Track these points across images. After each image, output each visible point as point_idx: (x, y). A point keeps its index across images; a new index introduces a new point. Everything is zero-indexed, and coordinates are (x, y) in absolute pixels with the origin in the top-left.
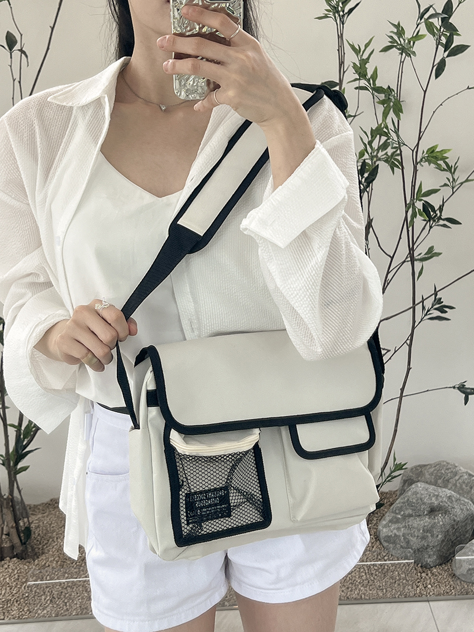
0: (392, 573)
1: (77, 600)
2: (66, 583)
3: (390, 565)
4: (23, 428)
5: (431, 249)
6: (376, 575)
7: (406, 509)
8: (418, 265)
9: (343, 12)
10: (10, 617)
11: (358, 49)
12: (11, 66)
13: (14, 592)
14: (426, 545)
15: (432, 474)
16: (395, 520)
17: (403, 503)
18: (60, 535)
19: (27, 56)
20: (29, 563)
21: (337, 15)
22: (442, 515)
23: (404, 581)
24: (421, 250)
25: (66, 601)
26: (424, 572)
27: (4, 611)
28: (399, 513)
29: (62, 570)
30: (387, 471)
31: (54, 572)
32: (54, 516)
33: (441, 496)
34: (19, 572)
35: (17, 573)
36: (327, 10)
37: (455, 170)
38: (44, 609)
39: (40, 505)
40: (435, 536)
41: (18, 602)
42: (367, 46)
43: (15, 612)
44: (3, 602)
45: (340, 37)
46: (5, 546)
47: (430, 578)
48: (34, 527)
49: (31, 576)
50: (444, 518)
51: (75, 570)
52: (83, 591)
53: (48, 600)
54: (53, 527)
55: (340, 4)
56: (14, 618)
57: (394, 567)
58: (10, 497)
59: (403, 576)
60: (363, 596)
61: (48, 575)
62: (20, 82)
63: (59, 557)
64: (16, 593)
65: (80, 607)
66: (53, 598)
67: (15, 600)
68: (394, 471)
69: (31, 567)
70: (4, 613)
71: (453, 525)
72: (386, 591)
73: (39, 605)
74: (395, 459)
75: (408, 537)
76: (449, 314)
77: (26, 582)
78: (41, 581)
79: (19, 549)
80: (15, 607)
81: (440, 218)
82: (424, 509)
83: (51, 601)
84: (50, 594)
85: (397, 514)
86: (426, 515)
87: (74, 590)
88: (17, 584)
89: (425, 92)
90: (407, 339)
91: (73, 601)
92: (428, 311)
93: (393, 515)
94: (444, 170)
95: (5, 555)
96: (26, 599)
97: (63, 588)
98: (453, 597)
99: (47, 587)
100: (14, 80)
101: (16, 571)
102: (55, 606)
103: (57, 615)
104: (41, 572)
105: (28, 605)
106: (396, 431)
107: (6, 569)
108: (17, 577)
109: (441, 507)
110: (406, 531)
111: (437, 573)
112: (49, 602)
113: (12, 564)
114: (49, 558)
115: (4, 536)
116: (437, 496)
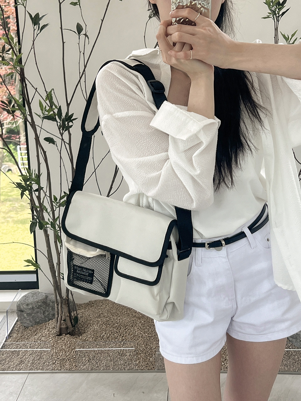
0: (294, 357)
1: (104, 361)
2: (97, 351)
3: (293, 352)
9: (279, 14)
10: (64, 369)
11: (287, 37)
12: (79, 44)
13: (67, 354)
18: (95, 322)
19: (88, 38)
20: (76, 338)
21: (275, 16)
25: (97, 362)
27: (61, 365)
29: (95, 343)
31: (91, 344)
32: (91, 311)
34: (70, 343)
35: (69, 343)
36: (269, 13)
38: (84, 365)
39: (83, 304)
41: (70, 361)
42: (293, 36)
43: (67, 366)
44: (61, 360)
45: (276, 29)
46: (63, 327)
48: (79, 317)
49: (77, 346)
51: (103, 344)
52: (107, 356)
53: (87, 360)
54: (91, 317)
55: (277, 10)
56: (67, 370)
57: (295, 353)
58: (67, 298)
61: (87, 346)
62: (84, 54)
63: (94, 335)
64: (68, 355)
65: (106, 365)
66: (90, 359)
67: (68, 359)
69: (77, 340)
70: (61, 366)
72: (290, 367)
73: (81, 363)
77: (75, 348)
78: (83, 349)
79: (71, 329)
80: (68, 363)
83: (89, 361)
84: (88, 357)
87: (102, 355)
88: (69, 350)
91: (101, 361)
95: (62, 332)
96: (74, 359)
97: (95, 353)
99: (86, 353)
100: (80, 52)
101: (69, 342)
102: (91, 364)
103: (92, 370)
104: (83, 344)
105: (75, 362)
107: (63, 340)
108: (69, 346)
112: (87, 361)
113: (66, 338)
114: (88, 335)
115: (62, 321)
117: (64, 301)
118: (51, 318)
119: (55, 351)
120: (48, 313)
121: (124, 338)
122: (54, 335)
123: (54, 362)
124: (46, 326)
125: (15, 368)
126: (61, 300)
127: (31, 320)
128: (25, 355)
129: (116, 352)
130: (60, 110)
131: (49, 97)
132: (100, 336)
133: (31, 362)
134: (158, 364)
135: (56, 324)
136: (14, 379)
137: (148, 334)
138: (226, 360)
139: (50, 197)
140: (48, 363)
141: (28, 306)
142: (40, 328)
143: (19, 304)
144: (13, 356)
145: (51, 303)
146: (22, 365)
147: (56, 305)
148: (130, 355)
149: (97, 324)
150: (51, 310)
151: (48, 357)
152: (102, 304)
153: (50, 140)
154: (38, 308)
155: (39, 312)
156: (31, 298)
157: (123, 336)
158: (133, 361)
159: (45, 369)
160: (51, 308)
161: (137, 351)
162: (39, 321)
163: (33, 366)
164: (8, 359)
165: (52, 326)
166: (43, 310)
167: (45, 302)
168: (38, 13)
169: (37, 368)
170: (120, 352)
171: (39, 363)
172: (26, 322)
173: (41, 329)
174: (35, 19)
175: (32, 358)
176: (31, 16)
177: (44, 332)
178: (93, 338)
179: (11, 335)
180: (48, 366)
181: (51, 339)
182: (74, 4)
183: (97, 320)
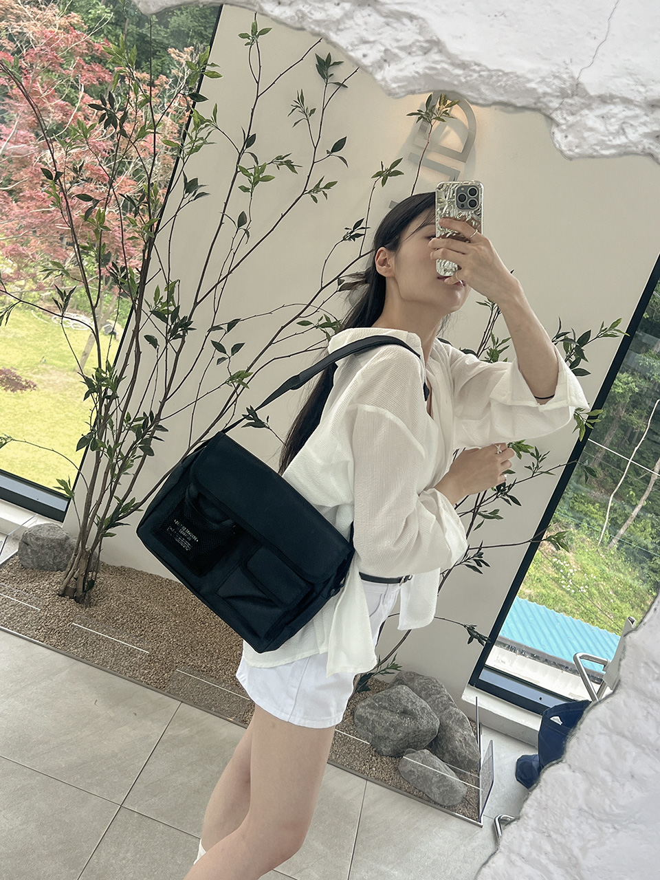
0: (350, 745)
1: (103, 652)
3: (352, 739)
4: (124, 504)
5: (496, 511)
6: (337, 741)
7: (385, 701)
8: (479, 519)
10: (48, 642)
12: (233, 239)
13: (60, 625)
14: (387, 736)
15: (420, 684)
16: (372, 706)
17: (385, 696)
18: (115, 597)
19: (248, 237)
20: (82, 608)
22: (410, 719)
23: (357, 756)
24: (487, 508)
25: (95, 650)
26: (375, 756)
27: (46, 636)
28: (378, 702)
29: (102, 625)
30: (384, 666)
31: (96, 624)
33: (416, 705)
37: (542, 459)
38: (76, 648)
39: (112, 567)
40: (397, 732)
41: (60, 634)
42: (504, 341)
43: (53, 640)
44: (49, 628)
46: (71, 586)
47: (378, 763)
48: (98, 582)
49: (78, 619)
50: (411, 722)
51: (113, 629)
52: (111, 648)
54: (113, 588)
56: (50, 645)
57: (354, 742)
58: (91, 551)
59: (358, 751)
61: (90, 624)
62: (234, 254)
63: (106, 613)
65: (103, 659)
66: (87, 643)
67: (58, 631)
68: (389, 668)
69: (82, 612)
70: (45, 638)
71: (415, 731)
72: (339, 757)
73: (73, 643)
74: (394, 659)
75: (375, 724)
76: (483, 568)
77: (72, 621)
78: (83, 626)
79: (80, 593)
80: (55, 637)
81: (506, 494)
82: (398, 708)
83: (84, 644)
84: (86, 639)
85: (376, 702)
86: (398, 713)
87: (104, 645)
88: (65, 619)
91: (100, 652)
92: (469, 559)
93: (373, 701)
94: (534, 456)
95: (67, 593)
96: (67, 634)
97: (97, 639)
98: (388, 786)
99: (85, 633)
100: (232, 249)
101: (69, 610)
102: (85, 650)
103: (83, 658)
104: (86, 619)
105: (66, 639)
107: (63, 604)
108: (67, 615)
109: (412, 713)
110: (376, 719)
111: (385, 762)
112: (82, 644)
113: (68, 603)
114: (99, 611)
115: (72, 579)
116: (414, 703)
117: (86, 553)
118: (60, 568)
119: (46, 613)
120: (60, 560)
121: (143, 632)
122: (54, 593)
123: (39, 627)
124: (49, 577)
126: (82, 551)
127: (35, 560)
130: (177, 309)
131: (170, 288)
132: (113, 618)
133: (10, 615)
134: (171, 685)
135: (62, 580)
139: (124, 412)
140: (31, 626)
141: (37, 541)
143: (27, 533)
145: (69, 549)
147: (74, 554)
148: (140, 659)
149: (117, 600)
150: (65, 558)
151: (34, 618)
152: (135, 577)
153: (152, 340)
154: (49, 549)
155: (49, 554)
156: (45, 531)
157: (143, 630)
158: (141, 669)
159: (23, 632)
161: (152, 658)
162: (44, 566)
163: (9, 622)
165: (58, 580)
166: (54, 553)
167: (62, 545)
168: (196, 180)
169: (13, 627)
171: (18, 622)
172: (26, 561)
173: (41, 577)
174: (190, 184)
175: (12, 611)
176: (185, 179)
177: (44, 584)
178: (103, 617)
180: (29, 630)
181: (47, 596)
182: (245, 190)
183: (119, 596)
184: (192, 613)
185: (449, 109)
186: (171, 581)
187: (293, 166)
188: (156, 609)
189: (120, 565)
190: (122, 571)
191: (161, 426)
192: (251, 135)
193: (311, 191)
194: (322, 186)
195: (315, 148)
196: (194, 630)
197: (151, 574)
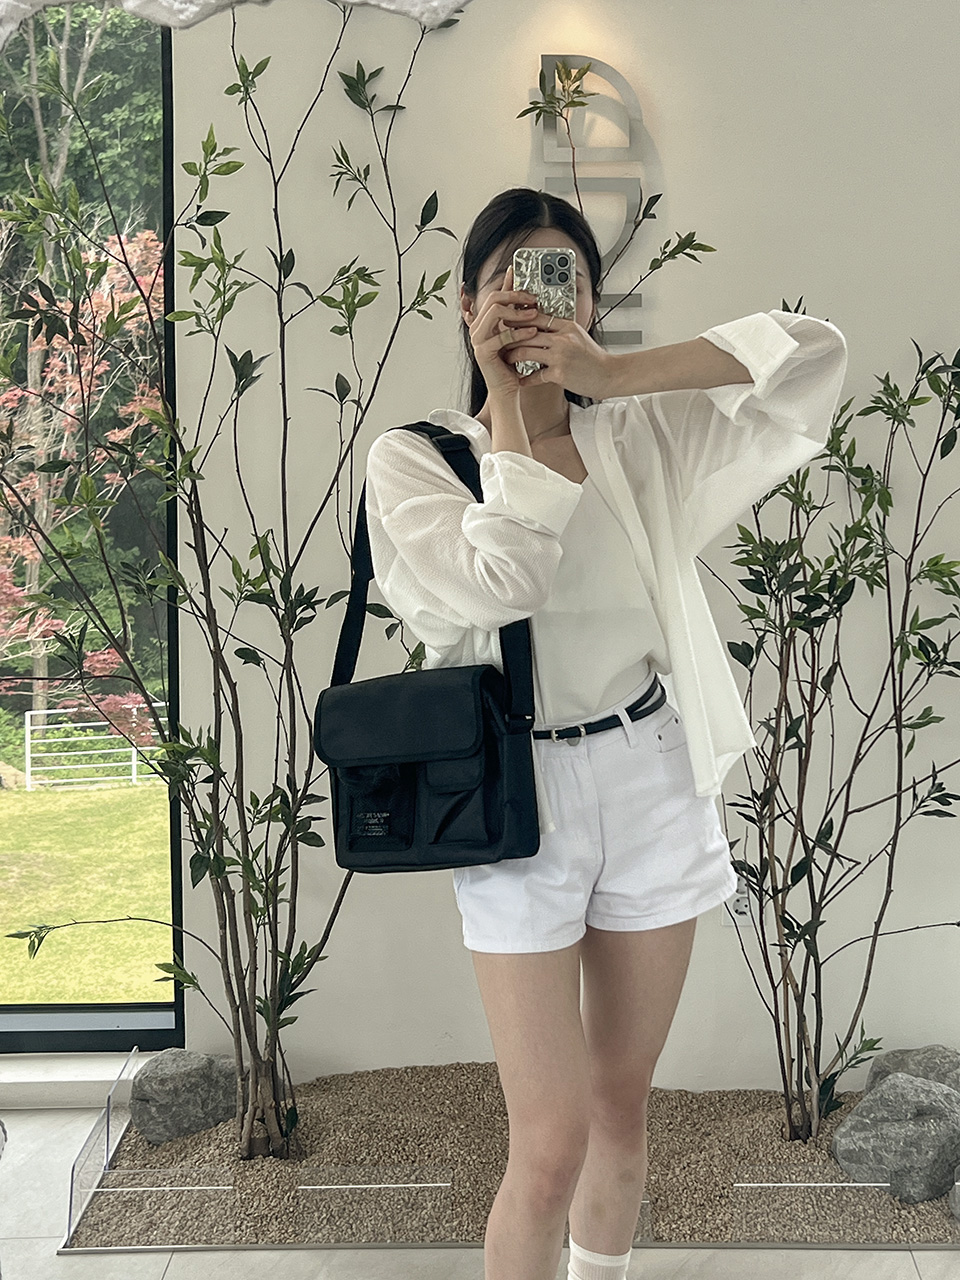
0: (853, 1208)
1: (367, 1220)
4: (292, 958)
5: (928, 711)
6: (828, 1209)
7: (879, 1109)
8: (907, 734)
10: (266, 1240)
12: (340, 424)
13: (272, 1204)
14: (908, 1165)
15: (920, 1063)
16: (860, 1126)
17: (874, 1100)
18: (339, 1126)
20: (294, 1164)
22: (935, 1121)
23: (873, 1221)
24: (911, 712)
25: (350, 1222)
26: (904, 1209)
27: (257, 1232)
28: (867, 1117)
30: (850, 1051)
32: (326, 1101)
33: (934, 1093)
34: (278, 1175)
35: (276, 1177)
38: (317, 1232)
39: (300, 1086)
40: (923, 1152)
41: (279, 1220)
43: (273, 1233)
44: (255, 1218)
46: (257, 1137)
47: (914, 1217)
48: (299, 1112)
50: (938, 1125)
54: (327, 1114)
56: (273, 1242)
57: (857, 1199)
58: (271, 1060)
59: (871, 1212)
60: (809, 1238)
63: (338, 1157)
64: (274, 1207)
67: (274, 1217)
68: (860, 1052)
69: (302, 1171)
70: (257, 1235)
71: (952, 1137)
72: (844, 1233)
73: (310, 1225)
74: (862, 1033)
75: (880, 1152)
76: (955, 807)
79: (278, 1142)
80: (273, 1227)
81: (944, 662)
82: (907, 1110)
83: (328, 1220)
85: (864, 1117)
86: (910, 1119)
88: (276, 1193)
89: (925, 476)
90: (889, 844)
91: (361, 1222)
92: (922, 801)
93: (857, 1118)
94: (951, 592)
95: (256, 1152)
96: (291, 1215)
97: (345, 1203)
100: (342, 444)
101: (274, 1175)
102: (335, 1228)
103: (337, 1241)
105: (293, 1224)
106: (866, 988)
107: (259, 1170)
108: (276, 1183)
109: (934, 1109)
110: (879, 1143)
111: (924, 1211)
112: (325, 1222)
113: (268, 1165)
114: (324, 1158)
115: (255, 1123)
116: (929, 1092)
117: (264, 1066)
118: (220, 1117)
119: (238, 1195)
120: (214, 1104)
121: (416, 1165)
122: (233, 1158)
123: (238, 1223)
124: (209, 1138)
125: (136, 1239)
127: (169, 1123)
128: (159, 1208)
129: (399, 1200)
130: (288, 575)
131: (263, 547)
132: (355, 1160)
133: (178, 1223)
135: (238, 1132)
136: (136, 1264)
137: (479, 1156)
138: (681, 1217)
140: (223, 1225)
141: (163, 1085)
142: (193, 1144)
143: (140, 1080)
144: (126, 1211)
145: (222, 1080)
146: (152, 1232)
147: (239, 1080)
148: (433, 1208)
149: (346, 1129)
150: (221, 1097)
151: (223, 1212)
152: (351, 1085)
153: (249, 655)
154: (189, 1091)
155: (192, 1103)
156: (170, 1063)
157: (413, 1162)
158: (444, 1222)
159: (215, 1241)
160: (221, 1092)
161: (453, 1198)
162: (190, 1127)
163: (183, 1234)
164: (116, 1220)
165: (229, 1135)
166: (201, 1096)
167: (208, 1077)
168: (250, 351)
169: (193, 1239)
170: (409, 1199)
171: (198, 1228)
172: (154, 1130)
173: (196, 1145)
174: (241, 365)
175: (178, 1215)
176: (233, 357)
177: (208, 1152)
178: (336, 1165)
179: (114, 1164)
180: (223, 1233)
181: (226, 1169)
182: (340, 331)
183: (346, 1121)
184: (478, 1105)
185: (578, 83)
186: (415, 1068)
187: (369, 275)
188: (417, 1120)
189: (314, 1079)
190: (323, 1085)
191: (312, 796)
192: (285, 253)
193: (414, 304)
194: (427, 289)
195: (394, 230)
196: (495, 1131)
197: (374, 1072)
